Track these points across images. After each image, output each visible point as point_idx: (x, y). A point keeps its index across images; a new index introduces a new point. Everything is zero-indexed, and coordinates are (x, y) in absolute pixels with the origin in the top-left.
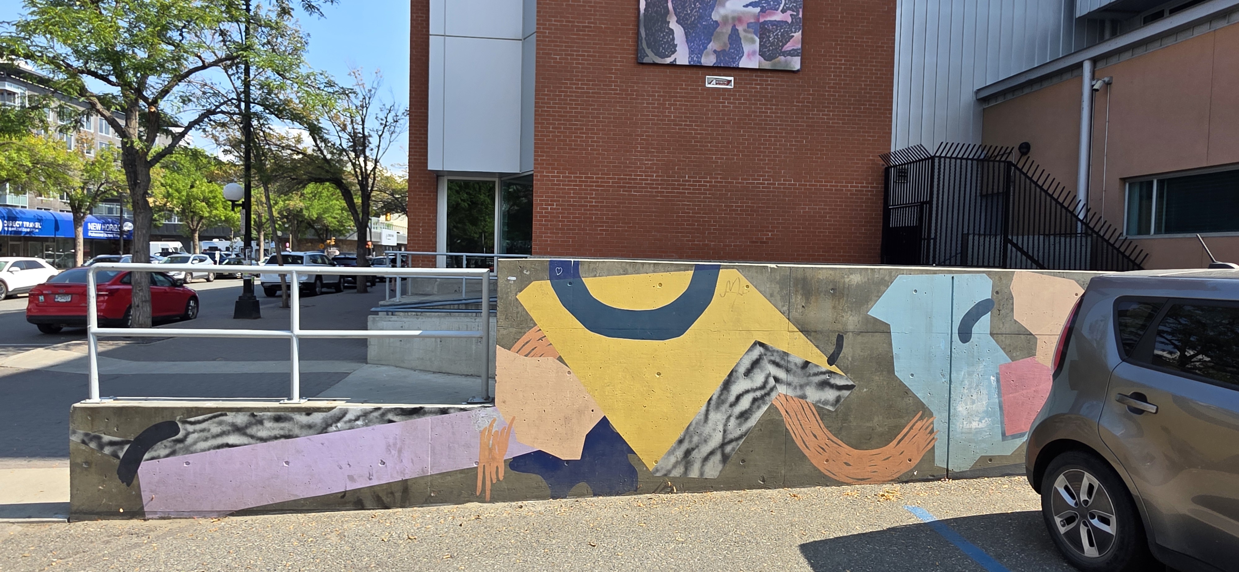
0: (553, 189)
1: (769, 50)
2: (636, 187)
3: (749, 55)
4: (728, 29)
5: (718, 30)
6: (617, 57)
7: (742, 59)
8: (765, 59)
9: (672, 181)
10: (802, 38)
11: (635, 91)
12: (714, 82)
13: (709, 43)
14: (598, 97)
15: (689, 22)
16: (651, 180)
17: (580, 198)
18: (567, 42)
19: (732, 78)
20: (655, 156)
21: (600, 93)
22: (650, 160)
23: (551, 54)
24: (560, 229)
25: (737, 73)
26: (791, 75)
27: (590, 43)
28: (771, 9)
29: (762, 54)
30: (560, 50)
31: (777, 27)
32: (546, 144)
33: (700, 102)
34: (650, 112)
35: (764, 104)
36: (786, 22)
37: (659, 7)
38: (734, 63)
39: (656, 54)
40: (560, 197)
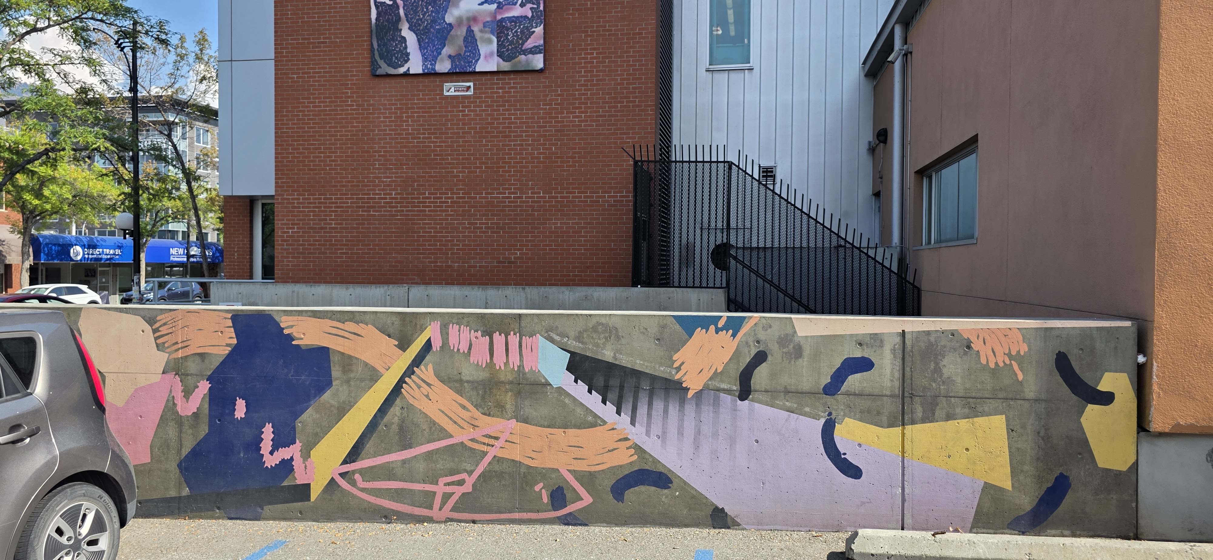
0: (294, 212)
1: (508, 50)
2: (375, 207)
3: (486, 57)
4: (462, 32)
5: (453, 32)
6: (353, 71)
7: (479, 62)
8: (504, 60)
9: (412, 198)
10: (544, 33)
11: (371, 105)
12: (453, 89)
13: (443, 48)
14: (335, 115)
15: (422, 28)
16: (390, 198)
17: (319, 220)
18: (304, 60)
19: (471, 84)
20: (393, 173)
21: (336, 110)
22: (389, 177)
23: (288, 74)
24: (301, 253)
25: (477, 77)
26: (535, 75)
27: (326, 59)
28: (509, 4)
29: (500, 54)
30: (298, 69)
31: (516, 23)
32: (286, 166)
33: (438, 112)
34: (387, 126)
35: (507, 110)
36: (526, 17)
37: (390, 15)
38: (470, 67)
39: (389, 65)
40: (300, 220)
